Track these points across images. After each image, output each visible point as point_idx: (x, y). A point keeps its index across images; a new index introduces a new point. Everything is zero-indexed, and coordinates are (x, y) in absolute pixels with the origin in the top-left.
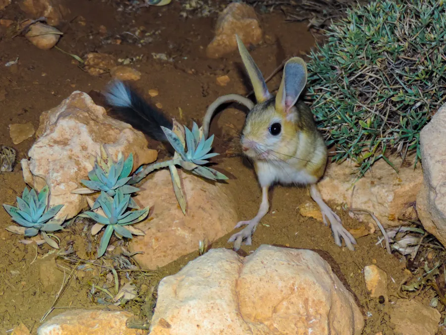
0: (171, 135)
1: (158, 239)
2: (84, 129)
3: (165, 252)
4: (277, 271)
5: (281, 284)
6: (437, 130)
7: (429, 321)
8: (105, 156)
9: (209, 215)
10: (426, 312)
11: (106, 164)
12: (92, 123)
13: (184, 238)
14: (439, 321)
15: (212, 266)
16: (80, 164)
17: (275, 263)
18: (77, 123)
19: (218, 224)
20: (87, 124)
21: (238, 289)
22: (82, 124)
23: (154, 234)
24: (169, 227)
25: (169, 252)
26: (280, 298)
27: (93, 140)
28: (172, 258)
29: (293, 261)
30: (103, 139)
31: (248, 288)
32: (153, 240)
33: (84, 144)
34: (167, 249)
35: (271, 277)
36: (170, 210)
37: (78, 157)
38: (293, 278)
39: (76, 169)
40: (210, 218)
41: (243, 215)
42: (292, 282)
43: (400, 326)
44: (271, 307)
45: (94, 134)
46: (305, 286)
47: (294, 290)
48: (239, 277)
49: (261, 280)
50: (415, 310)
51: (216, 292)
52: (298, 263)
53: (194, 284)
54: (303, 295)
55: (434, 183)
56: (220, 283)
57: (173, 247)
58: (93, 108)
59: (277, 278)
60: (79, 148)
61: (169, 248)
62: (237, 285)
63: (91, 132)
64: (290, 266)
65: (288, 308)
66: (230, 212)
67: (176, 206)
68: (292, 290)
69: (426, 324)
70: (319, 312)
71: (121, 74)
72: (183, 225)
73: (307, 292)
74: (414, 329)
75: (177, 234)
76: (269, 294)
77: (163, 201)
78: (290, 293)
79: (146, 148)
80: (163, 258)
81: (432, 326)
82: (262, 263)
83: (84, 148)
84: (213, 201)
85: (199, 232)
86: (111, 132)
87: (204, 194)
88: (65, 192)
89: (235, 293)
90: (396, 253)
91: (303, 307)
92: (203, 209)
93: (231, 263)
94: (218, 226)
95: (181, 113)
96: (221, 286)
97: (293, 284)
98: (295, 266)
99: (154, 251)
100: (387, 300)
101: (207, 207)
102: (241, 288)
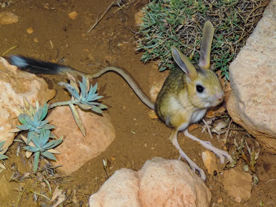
0: (70, 88)
1: (69, 154)
2: (8, 86)
3: (75, 161)
4: (162, 181)
5: (165, 189)
6: (241, 65)
7: (247, 183)
8: (27, 105)
9: (98, 132)
10: (243, 178)
11: (29, 110)
12: (12, 80)
13: (85, 150)
14: (251, 181)
15: (121, 184)
16: (11, 111)
17: (159, 175)
18: (3, 82)
19: (105, 137)
20: (10, 82)
21: (140, 197)
22: (7, 83)
23: (66, 150)
24: (75, 144)
25: (77, 161)
26: (167, 198)
27: (15, 92)
28: (80, 164)
29: (170, 172)
30: (21, 90)
31: (146, 195)
32: (66, 155)
33: (10, 96)
34: (76, 159)
35: (159, 186)
36: (72, 132)
37: (8, 106)
38: (172, 184)
39: (9, 115)
40: (99, 134)
41: (117, 126)
42: (172, 187)
43: (230, 190)
44: (161, 205)
45: (15, 88)
46: (180, 188)
47: (174, 191)
48: (140, 189)
49: (153, 189)
50: (237, 177)
51: (127, 202)
52: (173, 173)
53: (112, 199)
54: (180, 193)
55: (243, 100)
56: (128, 195)
57: (79, 157)
58: (9, 68)
59: (163, 186)
60: (8, 100)
61: (76, 158)
62: (139, 194)
63: (13, 87)
64: (169, 176)
65: (172, 203)
66: (110, 126)
67: (76, 129)
68: (173, 192)
69: (245, 186)
70: (190, 202)
71: (6, 20)
72: (83, 141)
73: (182, 191)
74: (239, 191)
75: (80, 148)
76: (159, 197)
77: (67, 125)
78: (172, 194)
79: (48, 90)
80: (74, 165)
81: (248, 186)
82: (152, 176)
83: (11, 99)
84: (98, 121)
85: (94, 144)
86: (25, 83)
87: (92, 118)
88: (4, 132)
89: (138, 200)
90: (214, 134)
91: (180, 201)
92: (94, 128)
93: (133, 180)
94: (105, 138)
95: (52, 44)
96: (129, 198)
97: (173, 189)
98: (172, 175)
99: (68, 161)
100: (218, 172)
101: (96, 126)
102: (142, 196)
